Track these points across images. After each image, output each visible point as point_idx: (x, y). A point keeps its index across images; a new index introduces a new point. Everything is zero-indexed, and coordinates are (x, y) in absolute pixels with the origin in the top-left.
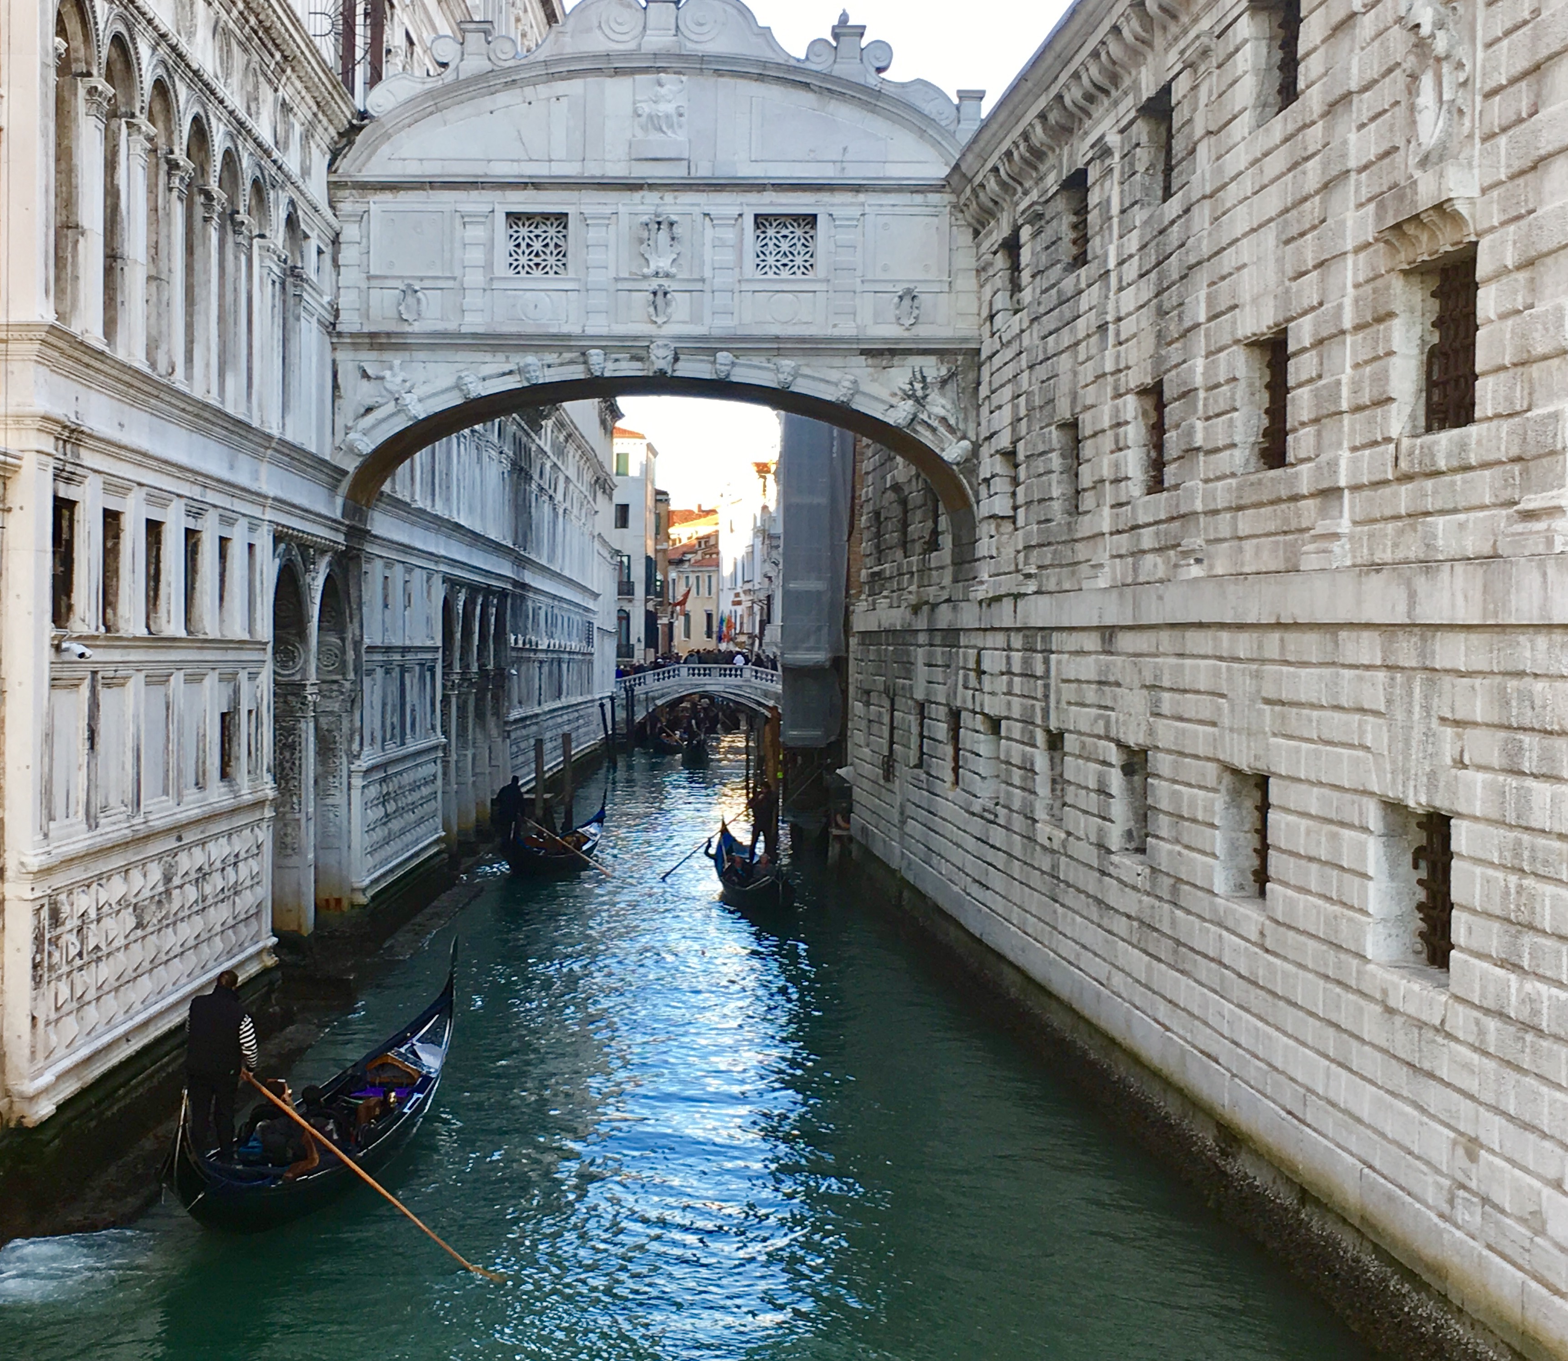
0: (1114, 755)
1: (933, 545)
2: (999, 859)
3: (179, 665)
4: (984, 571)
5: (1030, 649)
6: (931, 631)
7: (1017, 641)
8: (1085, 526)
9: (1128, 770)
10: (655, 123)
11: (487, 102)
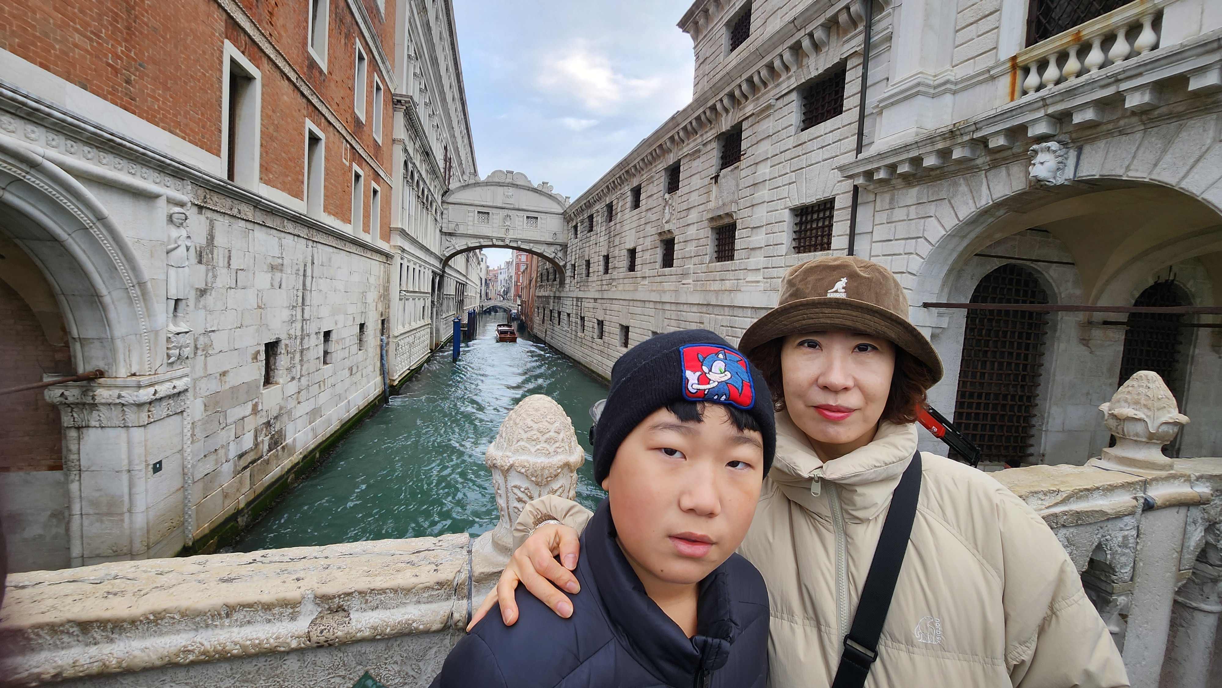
0: (596, 321)
1: (555, 280)
2: (569, 339)
3: (417, 296)
4: (567, 286)
5: (577, 301)
6: (554, 297)
7: (575, 299)
8: (590, 279)
9: (598, 324)
10: (507, 197)
11: (474, 189)
